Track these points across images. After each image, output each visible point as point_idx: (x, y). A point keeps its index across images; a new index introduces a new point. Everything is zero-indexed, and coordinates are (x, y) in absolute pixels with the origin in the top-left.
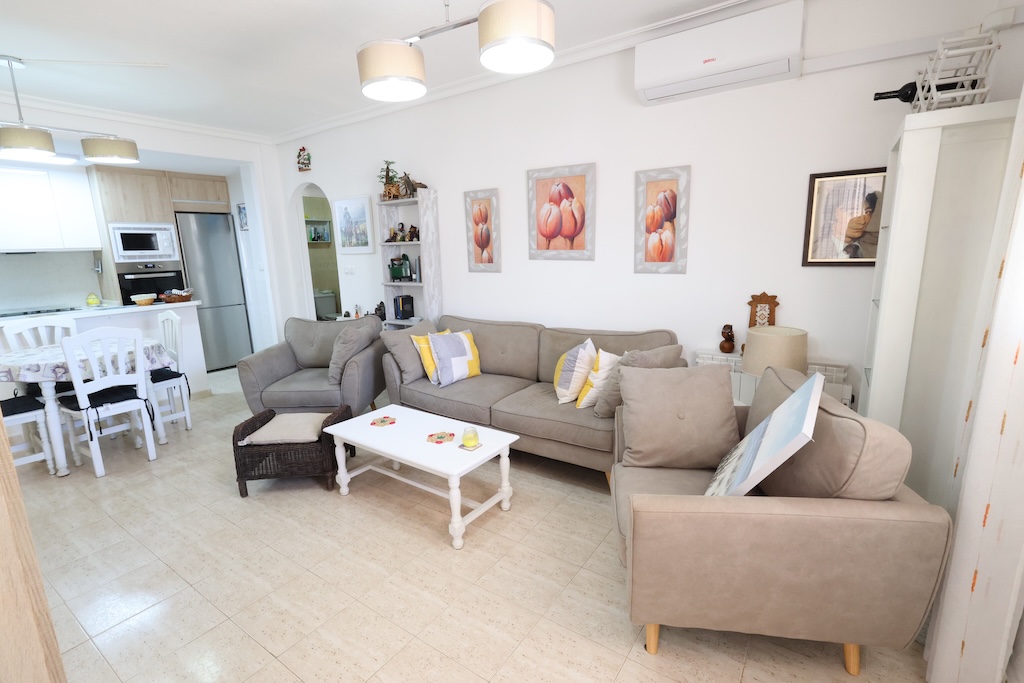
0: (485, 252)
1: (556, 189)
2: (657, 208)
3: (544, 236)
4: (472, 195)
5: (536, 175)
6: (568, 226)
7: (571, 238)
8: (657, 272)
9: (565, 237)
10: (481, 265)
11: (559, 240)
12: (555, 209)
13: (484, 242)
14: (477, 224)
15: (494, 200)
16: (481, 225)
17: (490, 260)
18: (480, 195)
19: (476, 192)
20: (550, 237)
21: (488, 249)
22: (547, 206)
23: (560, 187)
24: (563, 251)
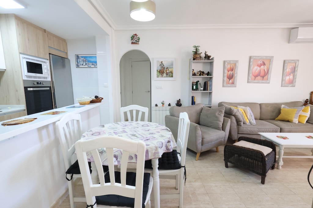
0: (231, 81)
1: (260, 62)
2: (290, 70)
3: (254, 76)
4: (228, 62)
5: (254, 58)
6: (262, 73)
7: (263, 77)
8: (288, 87)
9: (261, 77)
10: (228, 85)
11: (259, 77)
12: (259, 68)
13: (231, 77)
14: (229, 71)
15: (237, 64)
16: (230, 72)
17: (233, 83)
18: (231, 62)
19: (230, 61)
20: (256, 76)
21: (232, 80)
22: (256, 67)
23: (261, 62)
24: (260, 81)
